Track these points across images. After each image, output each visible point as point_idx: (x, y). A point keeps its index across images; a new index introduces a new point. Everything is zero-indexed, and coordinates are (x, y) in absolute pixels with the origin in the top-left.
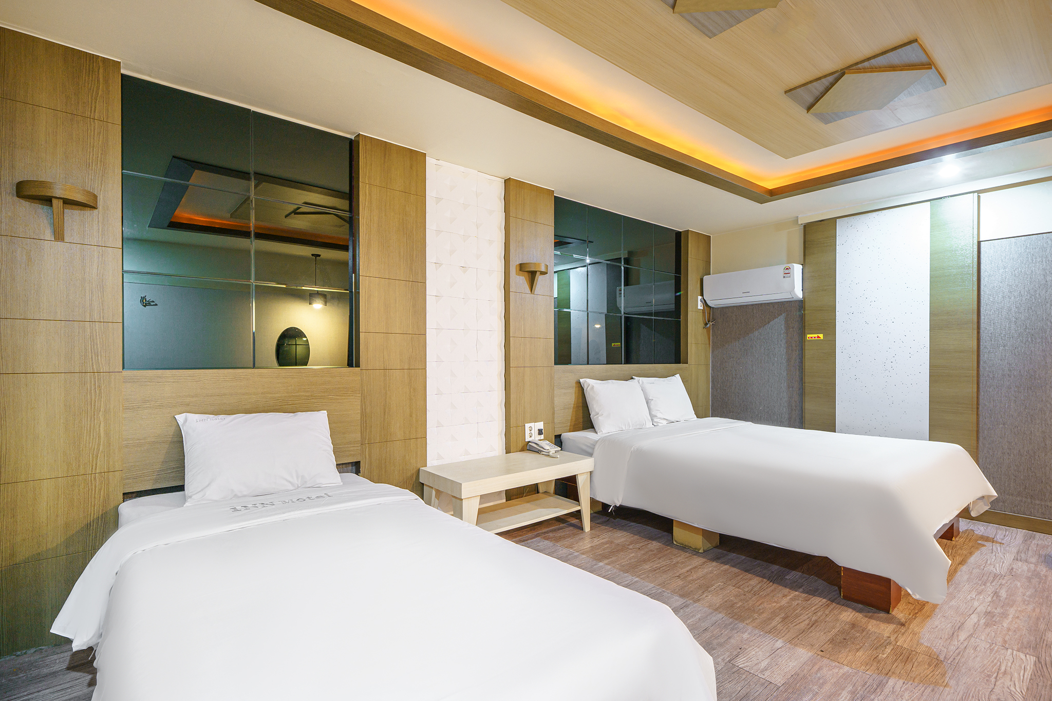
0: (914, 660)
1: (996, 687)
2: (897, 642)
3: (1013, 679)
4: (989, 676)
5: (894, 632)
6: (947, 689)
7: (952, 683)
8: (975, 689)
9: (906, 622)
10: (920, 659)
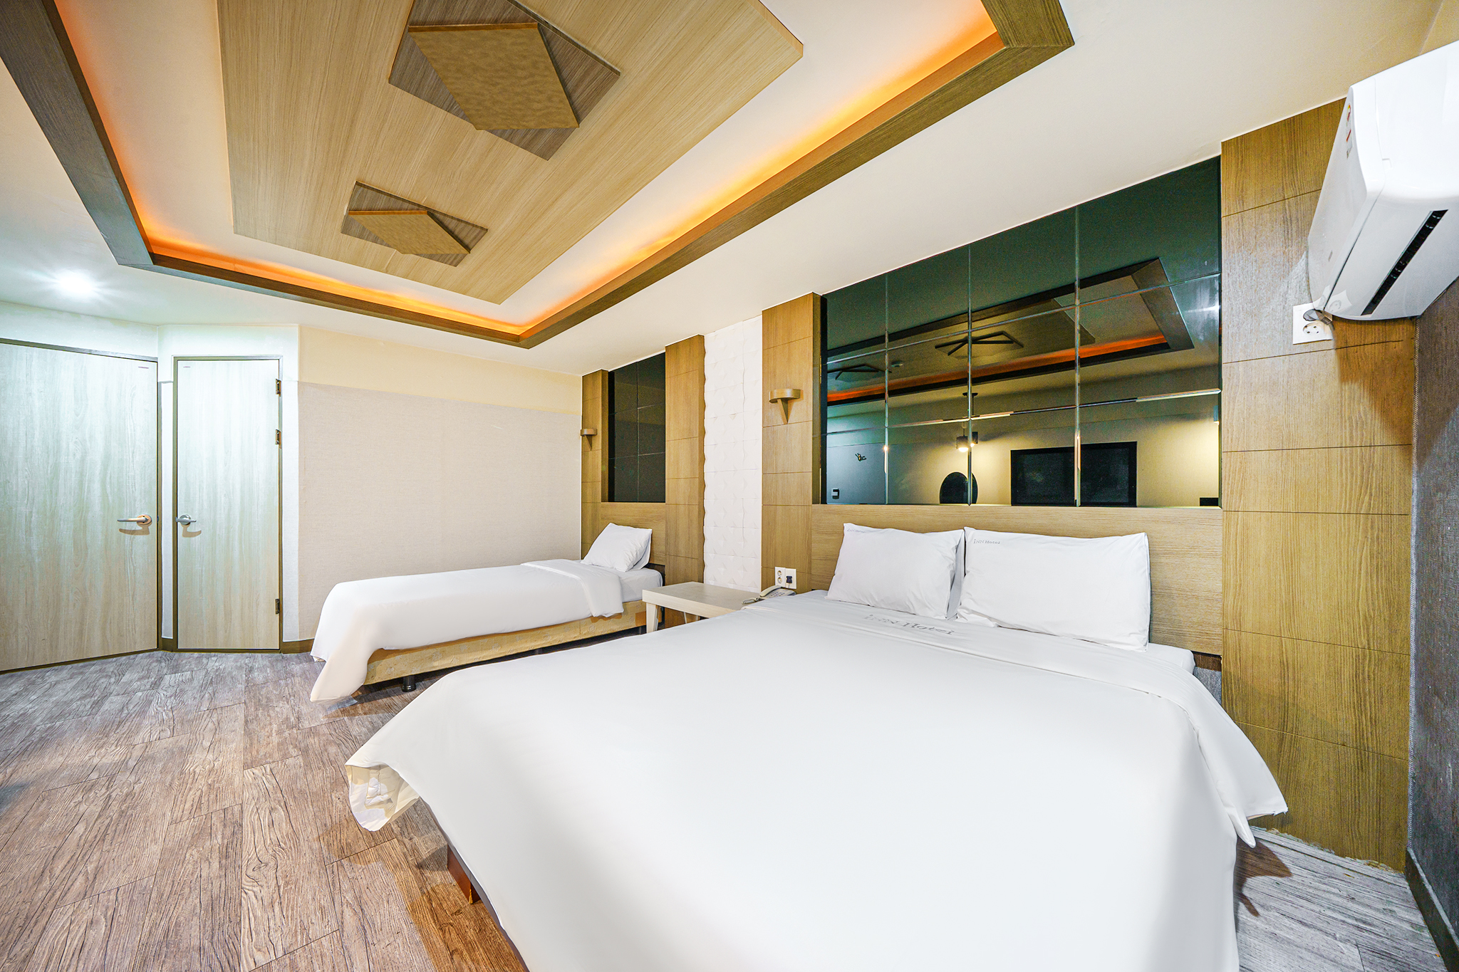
0: (365, 837)
1: (275, 876)
2: (398, 841)
3: (261, 902)
4: (287, 883)
5: (414, 850)
6: (316, 836)
7: (316, 846)
8: (292, 857)
9: (422, 874)
10: (361, 842)
